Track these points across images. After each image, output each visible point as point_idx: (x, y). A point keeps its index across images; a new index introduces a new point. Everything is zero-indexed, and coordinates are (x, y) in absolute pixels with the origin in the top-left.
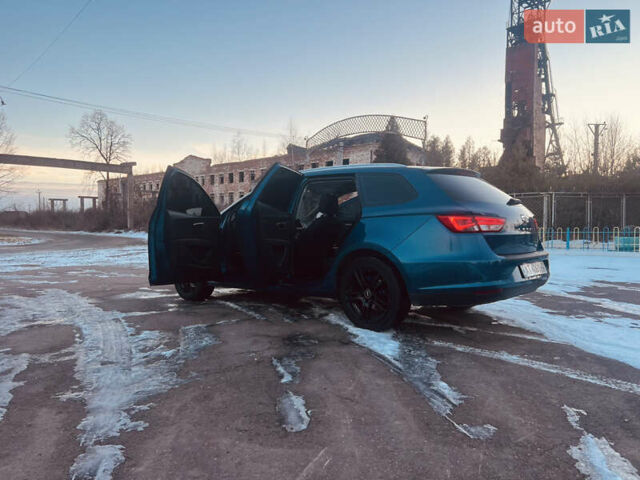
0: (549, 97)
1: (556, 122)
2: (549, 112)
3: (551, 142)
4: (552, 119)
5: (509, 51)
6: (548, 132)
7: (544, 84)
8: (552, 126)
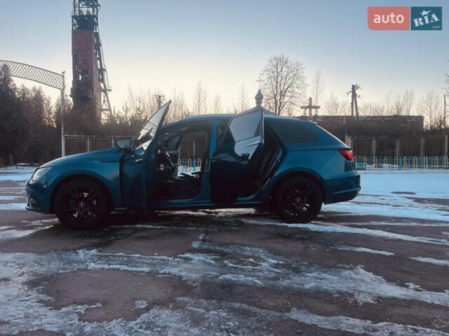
0: (102, 71)
1: (107, 89)
2: (102, 81)
3: (104, 101)
4: (105, 86)
5: (73, 32)
6: (103, 94)
7: (98, 61)
8: (105, 91)
